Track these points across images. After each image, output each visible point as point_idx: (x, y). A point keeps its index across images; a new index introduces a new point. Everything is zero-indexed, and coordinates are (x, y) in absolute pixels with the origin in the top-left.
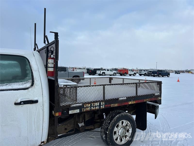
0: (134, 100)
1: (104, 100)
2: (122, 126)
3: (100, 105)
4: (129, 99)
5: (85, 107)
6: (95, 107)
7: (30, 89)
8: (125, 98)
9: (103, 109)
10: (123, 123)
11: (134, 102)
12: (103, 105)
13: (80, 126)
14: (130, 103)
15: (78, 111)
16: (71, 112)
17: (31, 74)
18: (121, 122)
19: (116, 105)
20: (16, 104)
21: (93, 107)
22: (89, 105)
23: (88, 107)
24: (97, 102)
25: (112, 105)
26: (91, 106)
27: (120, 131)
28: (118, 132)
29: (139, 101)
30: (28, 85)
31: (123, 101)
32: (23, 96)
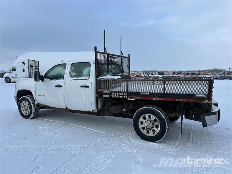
1: (127, 92)
2: (148, 119)
3: (123, 95)
4: (153, 95)
5: (112, 94)
6: (120, 96)
9: (126, 99)
11: (160, 99)
12: (126, 96)
13: (123, 111)
14: (154, 99)
15: (108, 96)
16: (104, 96)
18: (147, 115)
20: (81, 87)
21: (118, 96)
22: (115, 94)
24: (121, 92)
26: (117, 95)
30: (86, 78)
31: (145, 95)
32: (84, 83)
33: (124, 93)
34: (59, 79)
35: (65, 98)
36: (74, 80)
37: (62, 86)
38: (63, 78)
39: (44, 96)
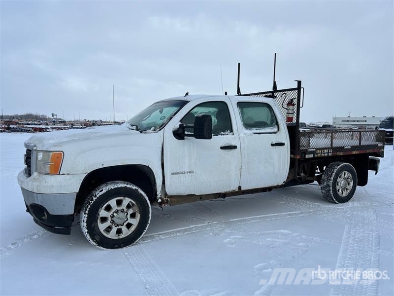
0: (357, 150)
1: (332, 148)
2: (344, 177)
3: (328, 152)
4: (354, 148)
5: (317, 152)
6: (325, 154)
7: (278, 133)
8: (350, 147)
9: (330, 157)
10: (345, 174)
11: (357, 152)
12: (331, 152)
14: (354, 153)
15: (311, 156)
16: (307, 156)
17: (275, 121)
18: (343, 172)
19: (341, 154)
20: (272, 145)
21: (323, 154)
22: (320, 151)
23: (319, 153)
24: (326, 149)
25: (338, 154)
26: (321, 153)
27: (342, 182)
28: (341, 183)
29: (363, 152)
30: (276, 129)
31: (348, 150)
32: (275, 139)
33: (328, 148)
34: (222, 133)
35: (243, 170)
36: (254, 133)
37: (235, 147)
38: (232, 131)
39: (190, 172)
